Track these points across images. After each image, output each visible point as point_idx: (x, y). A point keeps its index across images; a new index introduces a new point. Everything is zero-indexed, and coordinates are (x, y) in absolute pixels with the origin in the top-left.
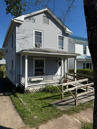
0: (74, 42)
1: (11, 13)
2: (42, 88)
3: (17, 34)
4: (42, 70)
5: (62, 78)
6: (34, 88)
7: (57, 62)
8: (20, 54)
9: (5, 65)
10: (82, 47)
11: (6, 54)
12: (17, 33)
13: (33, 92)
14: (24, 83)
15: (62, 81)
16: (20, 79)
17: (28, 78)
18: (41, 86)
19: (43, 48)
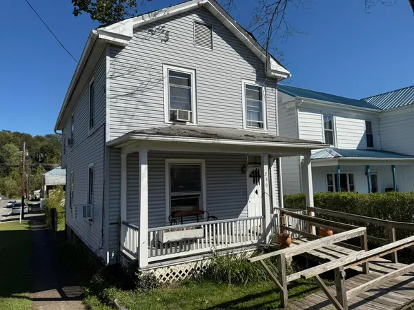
0: (293, 105)
1: (89, 11)
2: (199, 266)
3: (108, 81)
4: (194, 201)
5: (267, 226)
6: (172, 267)
7: (244, 172)
8: (120, 148)
9: (64, 187)
10: (320, 122)
11: (68, 149)
12: (108, 76)
13: (168, 283)
14: (135, 251)
15: (268, 238)
16: (119, 236)
17: (149, 233)
18: (194, 259)
19: (195, 124)
